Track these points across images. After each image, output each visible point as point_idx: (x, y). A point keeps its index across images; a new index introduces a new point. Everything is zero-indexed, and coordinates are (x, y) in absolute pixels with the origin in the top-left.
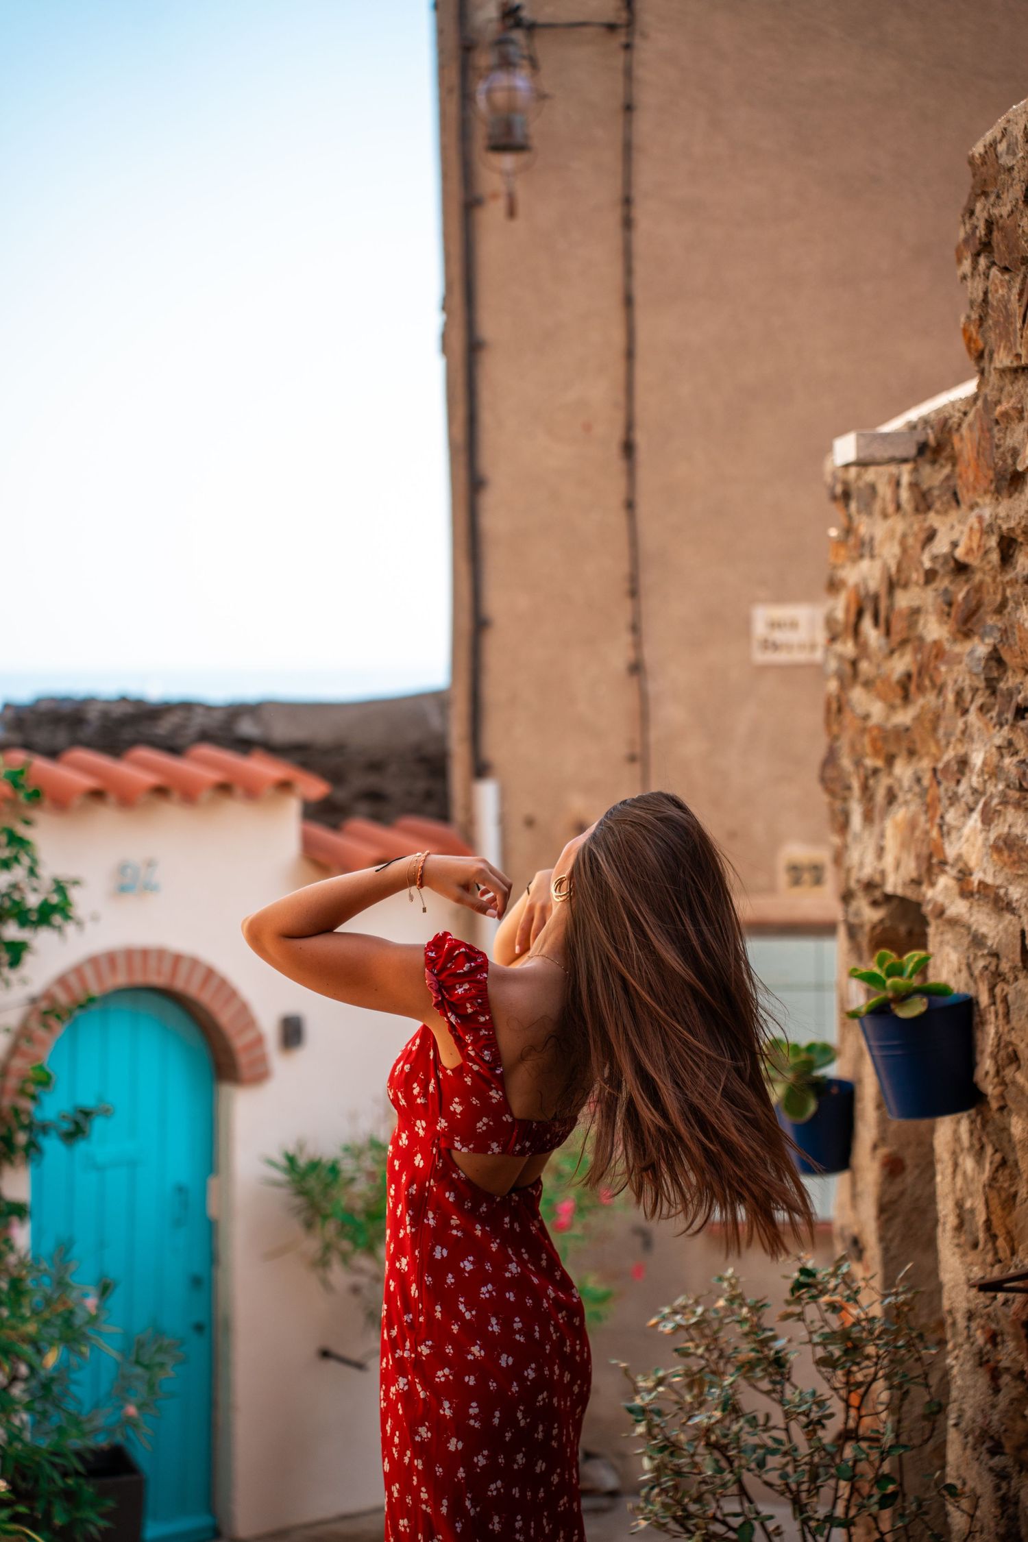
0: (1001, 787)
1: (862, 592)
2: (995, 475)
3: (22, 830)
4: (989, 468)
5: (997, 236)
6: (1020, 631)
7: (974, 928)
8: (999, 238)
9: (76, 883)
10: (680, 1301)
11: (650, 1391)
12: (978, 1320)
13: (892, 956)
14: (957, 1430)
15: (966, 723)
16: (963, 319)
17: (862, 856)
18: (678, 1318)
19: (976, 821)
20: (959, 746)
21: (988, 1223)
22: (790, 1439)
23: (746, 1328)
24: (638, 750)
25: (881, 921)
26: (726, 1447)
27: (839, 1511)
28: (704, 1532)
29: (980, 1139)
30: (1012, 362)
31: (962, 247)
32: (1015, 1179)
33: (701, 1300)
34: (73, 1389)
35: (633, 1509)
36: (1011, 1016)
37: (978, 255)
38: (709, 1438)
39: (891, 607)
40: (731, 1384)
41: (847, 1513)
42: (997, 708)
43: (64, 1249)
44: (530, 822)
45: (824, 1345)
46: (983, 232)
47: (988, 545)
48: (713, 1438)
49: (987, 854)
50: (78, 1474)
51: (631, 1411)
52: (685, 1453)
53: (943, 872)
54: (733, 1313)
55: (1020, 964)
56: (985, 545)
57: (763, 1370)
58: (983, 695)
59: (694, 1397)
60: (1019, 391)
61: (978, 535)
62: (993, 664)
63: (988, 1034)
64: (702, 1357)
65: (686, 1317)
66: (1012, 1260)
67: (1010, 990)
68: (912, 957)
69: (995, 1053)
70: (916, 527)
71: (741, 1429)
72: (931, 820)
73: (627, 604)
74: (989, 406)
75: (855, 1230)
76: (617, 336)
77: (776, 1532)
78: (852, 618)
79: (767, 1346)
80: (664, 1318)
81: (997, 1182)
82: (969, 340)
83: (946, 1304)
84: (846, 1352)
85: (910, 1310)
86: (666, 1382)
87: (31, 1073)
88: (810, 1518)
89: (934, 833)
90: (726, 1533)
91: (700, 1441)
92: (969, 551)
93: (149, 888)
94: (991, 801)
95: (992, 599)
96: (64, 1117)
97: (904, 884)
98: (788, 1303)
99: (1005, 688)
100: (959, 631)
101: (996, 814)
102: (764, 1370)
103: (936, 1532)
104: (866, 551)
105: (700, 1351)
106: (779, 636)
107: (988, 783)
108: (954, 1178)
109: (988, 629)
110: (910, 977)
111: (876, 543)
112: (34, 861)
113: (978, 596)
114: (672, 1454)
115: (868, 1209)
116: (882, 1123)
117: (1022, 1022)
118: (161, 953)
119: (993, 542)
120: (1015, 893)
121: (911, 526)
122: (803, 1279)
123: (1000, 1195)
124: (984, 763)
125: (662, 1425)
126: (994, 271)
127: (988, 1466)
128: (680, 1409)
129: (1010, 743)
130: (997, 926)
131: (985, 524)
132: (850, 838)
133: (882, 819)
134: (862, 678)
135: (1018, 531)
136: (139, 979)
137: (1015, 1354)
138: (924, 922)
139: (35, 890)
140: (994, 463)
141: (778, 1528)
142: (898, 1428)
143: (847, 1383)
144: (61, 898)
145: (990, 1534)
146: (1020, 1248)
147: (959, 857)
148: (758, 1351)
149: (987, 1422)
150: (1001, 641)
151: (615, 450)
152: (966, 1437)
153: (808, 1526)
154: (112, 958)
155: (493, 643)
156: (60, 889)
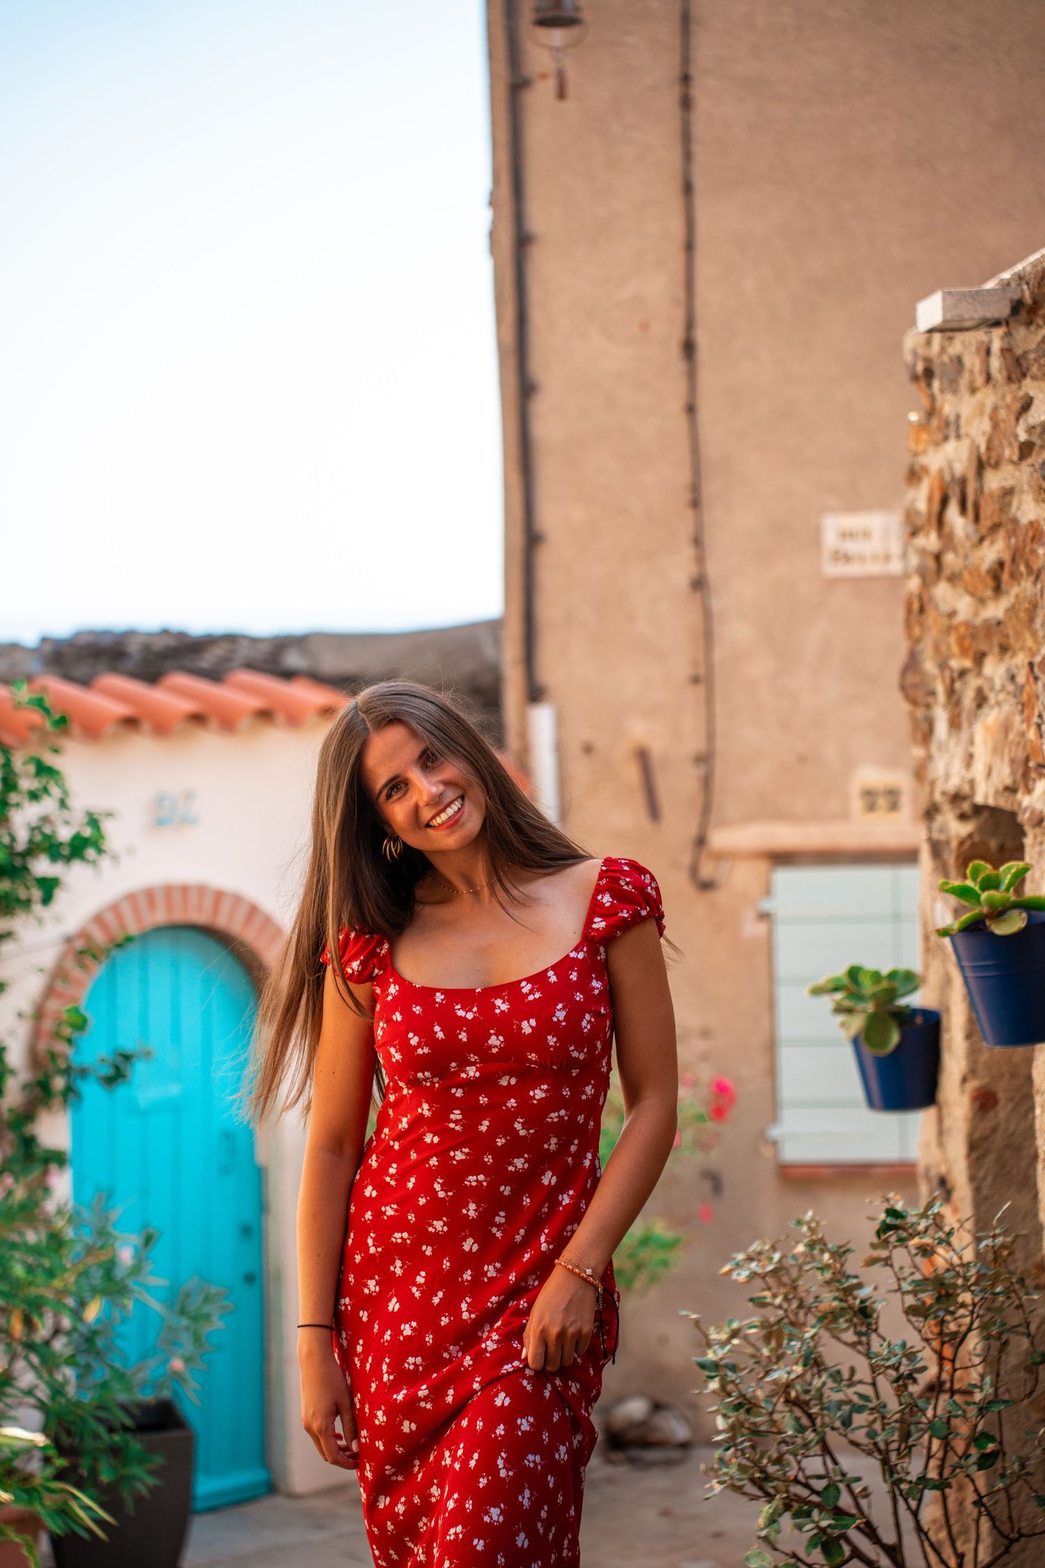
1: (947, 477)
3: (50, 759)
9: (109, 815)
10: (755, 1247)
11: (723, 1344)
13: (987, 868)
17: (948, 766)
18: (753, 1265)
22: (877, 1396)
23: (828, 1275)
24: (702, 671)
25: (970, 836)
26: (807, 1403)
27: (933, 1474)
28: (785, 1495)
33: (777, 1245)
34: (119, 1342)
35: (706, 1470)
38: (789, 1394)
39: (980, 490)
40: (812, 1337)
41: (941, 1474)
43: (105, 1197)
44: (588, 749)
45: (914, 1293)
48: (793, 1394)
50: (125, 1429)
51: (703, 1366)
52: (763, 1411)
53: (1042, 775)
54: (813, 1259)
57: (846, 1321)
59: (771, 1350)
64: (780, 1307)
65: (761, 1264)
68: (1008, 870)
70: (1009, 399)
71: (824, 1384)
72: (1028, 720)
73: (689, 515)
75: (942, 1170)
76: (677, 227)
77: (863, 1493)
78: (936, 507)
79: (851, 1294)
80: (738, 1266)
84: (938, 1299)
85: (1009, 1254)
86: (742, 1334)
87: (65, 1016)
88: (901, 1481)
89: (1032, 734)
90: (808, 1497)
91: (779, 1397)
93: (187, 821)
96: (103, 1060)
97: (997, 793)
98: (874, 1246)
102: (848, 1321)
103: (1040, 1494)
104: (952, 433)
105: (778, 1301)
106: (851, 547)
110: (1007, 890)
111: (963, 422)
112: (66, 793)
114: (748, 1411)
115: (957, 1148)
116: (973, 1053)
118: (202, 890)
121: (1004, 397)
122: (889, 1220)
125: (738, 1381)
128: (756, 1363)
132: (934, 749)
133: (971, 724)
134: (947, 572)
136: (179, 916)
138: (1020, 832)
139: (67, 823)
141: (865, 1489)
142: (997, 1382)
143: (941, 1334)
144: (94, 831)
148: (841, 1300)
151: (675, 350)
153: (899, 1488)
154: (150, 894)
155: (547, 559)
156: (93, 821)
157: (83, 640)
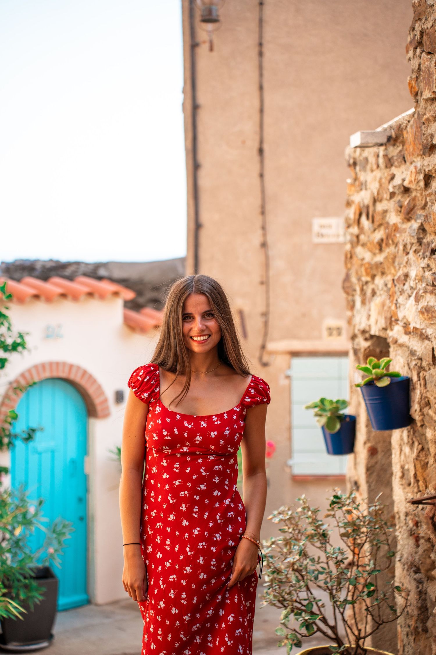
0: (424, 285)
1: (362, 205)
2: (423, 147)
3: (4, 311)
4: (420, 144)
5: (425, 38)
6: (433, 215)
7: (411, 348)
8: (426, 38)
9: (28, 334)
10: (282, 509)
11: (268, 547)
12: (410, 516)
13: (375, 360)
14: (400, 562)
15: (408, 259)
16: (408, 78)
17: (360, 319)
18: (281, 516)
19: (412, 301)
20: (405, 269)
21: (415, 475)
22: (329, 568)
23: (310, 520)
24: (264, 279)
25: (369, 347)
26: (301, 570)
27: (349, 598)
28: (291, 607)
29: (412, 439)
30: (431, 95)
31: (409, 45)
32: (428, 456)
33: (290, 508)
34: (29, 544)
35: (261, 596)
36: (427, 385)
37: (416, 48)
38: (293, 567)
39: (374, 211)
40: (303, 545)
41: (353, 598)
42: (422, 251)
43: (24, 486)
45: (344, 527)
46: (419, 37)
47: (419, 179)
48: (295, 567)
49: (417, 315)
50: (31, 577)
52: (284, 574)
53: (397, 324)
54: (305, 514)
55: (432, 363)
56: (418, 179)
58: (416, 246)
59: (287, 550)
60: (434, 109)
61: (415, 174)
62: (421, 231)
63: (416, 394)
64: (291, 533)
65: (284, 516)
66: (426, 491)
67: (427, 374)
68: (383, 361)
69: (420, 402)
70: (386, 175)
71: (308, 563)
72: (392, 302)
73: (260, 217)
74: (420, 116)
75: (356, 478)
76: (256, 103)
77: (322, 606)
78: (357, 217)
79: (319, 528)
80: (275, 516)
81: (420, 457)
82: (412, 88)
83: (396, 510)
84: (354, 531)
85: (381, 513)
86: (276, 543)
87: (9, 414)
88: (337, 601)
89: (393, 307)
90: (301, 607)
91: (290, 568)
92: (411, 182)
93: (58, 336)
94: (419, 292)
95: (420, 203)
96: (24, 431)
97: (379, 330)
98: (329, 510)
99: (426, 241)
100: (405, 218)
101: (422, 297)
102: (318, 538)
103: (391, 606)
104: (363, 187)
105: (290, 530)
106: (324, 231)
107: (418, 284)
108: (400, 456)
109: (419, 216)
110: (383, 369)
111: (368, 183)
112: (10, 324)
113: (414, 202)
114: (278, 574)
115: (362, 470)
116: (369, 433)
117: (432, 388)
118: (64, 364)
119: (421, 177)
120: (430, 331)
121: (384, 174)
122: (335, 500)
123: (421, 463)
124: (416, 276)
125: (274, 562)
126: (424, 54)
127: (414, 578)
128: (281, 555)
129: (428, 266)
130: (421, 346)
131: (418, 170)
132: (355, 312)
133: (370, 303)
134: (361, 242)
135: (433, 171)
136: (55, 374)
137: (426, 531)
138: (388, 346)
139: (10, 336)
140: (422, 142)
141: (323, 604)
142: (375, 562)
143: (354, 544)
144: (21, 340)
145: (414, 606)
146: (430, 486)
147: (404, 317)
148: (315, 530)
149: (413, 559)
150: (425, 221)
151: (255, 152)
152: (404, 565)
153: (336, 604)
154: (43, 366)
155: (204, 234)
156: (21, 336)
157: (18, 263)
